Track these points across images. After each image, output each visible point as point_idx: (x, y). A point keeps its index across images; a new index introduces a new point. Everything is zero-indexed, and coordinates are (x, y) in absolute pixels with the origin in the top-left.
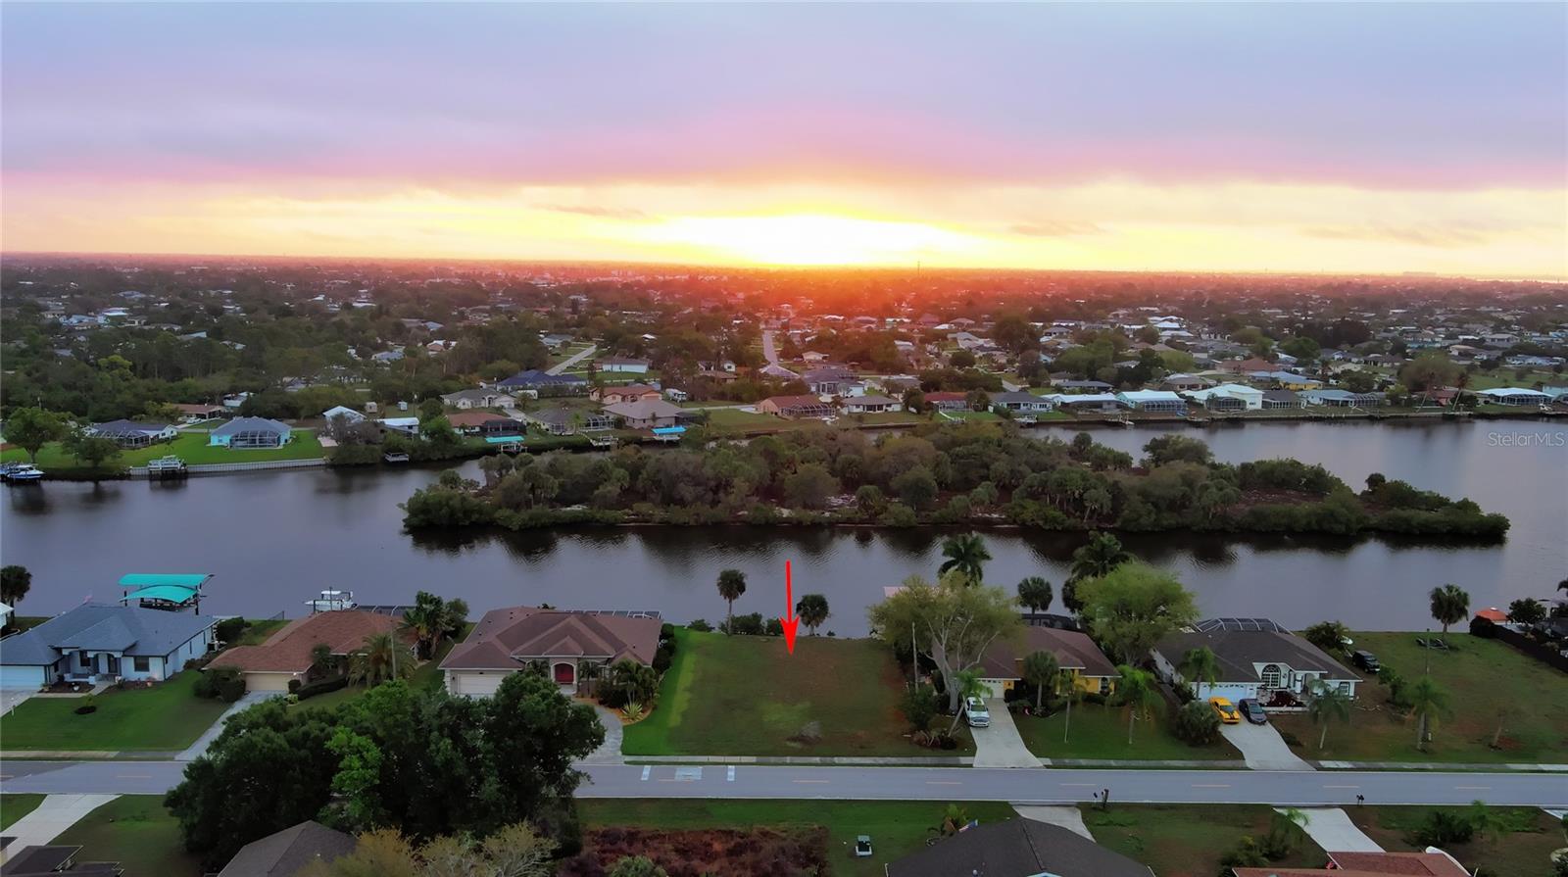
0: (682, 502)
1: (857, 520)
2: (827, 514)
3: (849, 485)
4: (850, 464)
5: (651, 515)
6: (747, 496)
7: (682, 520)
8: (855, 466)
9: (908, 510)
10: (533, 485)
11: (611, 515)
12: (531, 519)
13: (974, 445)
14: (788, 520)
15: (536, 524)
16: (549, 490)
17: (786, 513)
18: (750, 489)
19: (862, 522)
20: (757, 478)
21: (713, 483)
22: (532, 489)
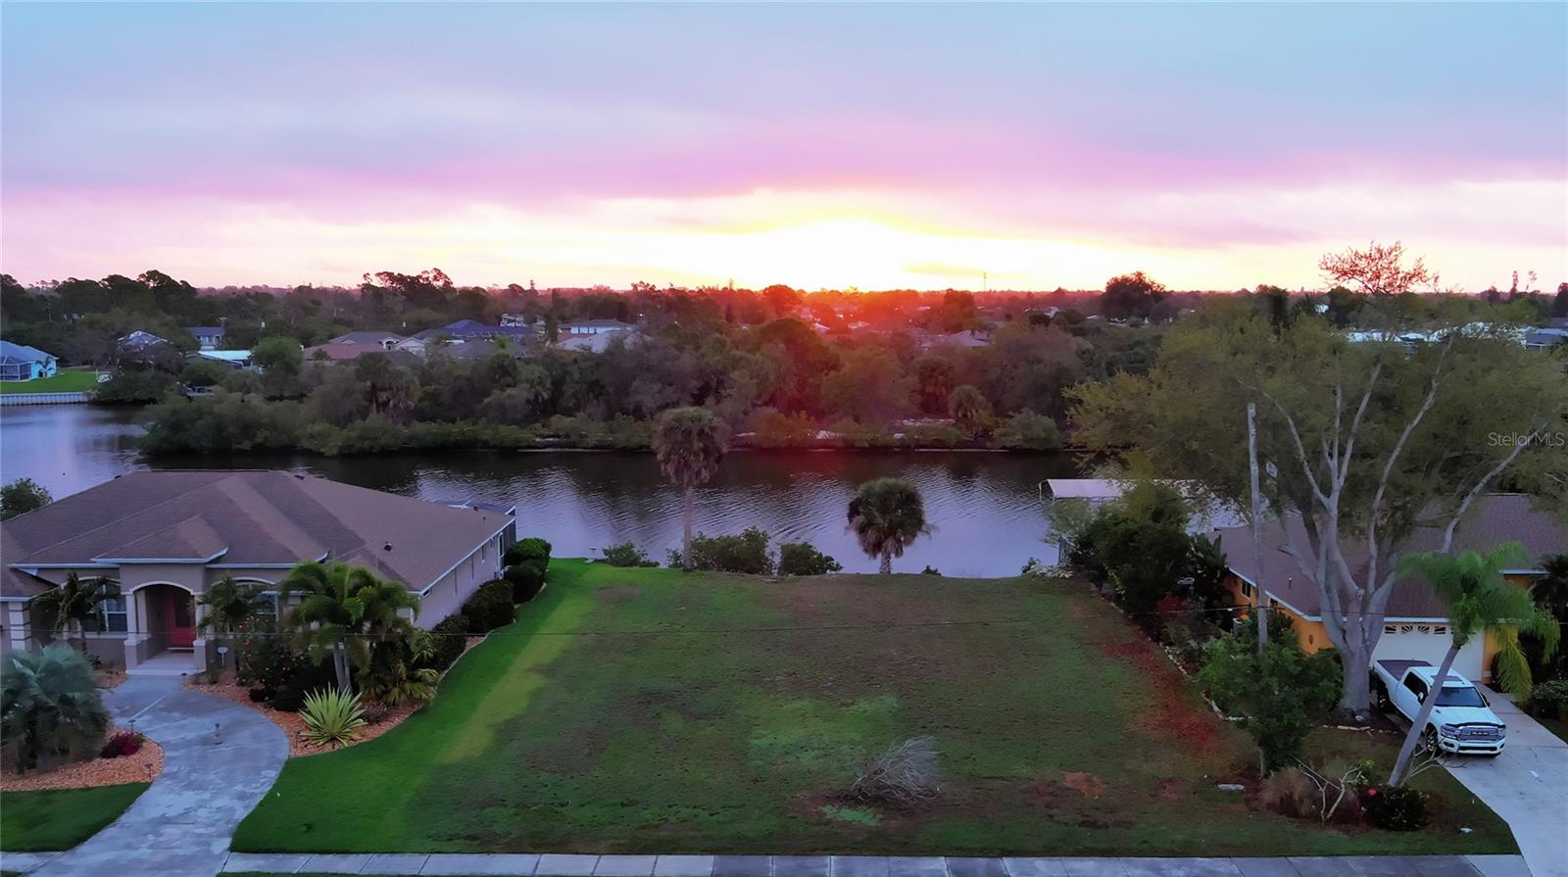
0: (638, 413)
1: (953, 443)
2: (898, 436)
3: (931, 405)
4: (933, 370)
5: (582, 436)
6: (754, 405)
7: (636, 441)
8: (941, 374)
9: (1048, 422)
10: (374, 386)
11: (509, 433)
12: (362, 438)
13: (1137, 349)
14: (825, 444)
15: (372, 447)
16: (402, 394)
17: (822, 435)
18: (759, 396)
19: (961, 444)
20: (772, 377)
21: (694, 384)
22: (372, 394)
